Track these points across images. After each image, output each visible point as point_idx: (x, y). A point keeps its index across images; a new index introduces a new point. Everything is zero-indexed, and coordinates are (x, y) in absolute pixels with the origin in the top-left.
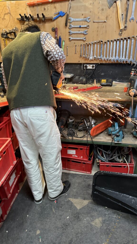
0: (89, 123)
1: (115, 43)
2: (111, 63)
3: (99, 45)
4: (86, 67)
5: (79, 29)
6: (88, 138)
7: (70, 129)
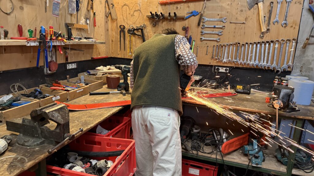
0: (219, 137)
1: (255, 46)
2: (249, 67)
3: (235, 47)
4: (218, 69)
5: (212, 29)
6: (218, 155)
7: (195, 141)
